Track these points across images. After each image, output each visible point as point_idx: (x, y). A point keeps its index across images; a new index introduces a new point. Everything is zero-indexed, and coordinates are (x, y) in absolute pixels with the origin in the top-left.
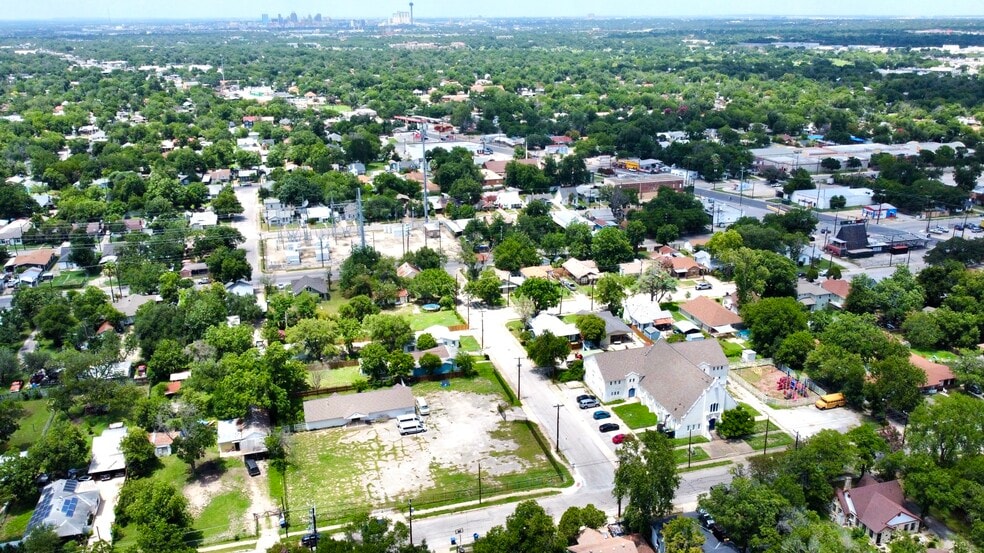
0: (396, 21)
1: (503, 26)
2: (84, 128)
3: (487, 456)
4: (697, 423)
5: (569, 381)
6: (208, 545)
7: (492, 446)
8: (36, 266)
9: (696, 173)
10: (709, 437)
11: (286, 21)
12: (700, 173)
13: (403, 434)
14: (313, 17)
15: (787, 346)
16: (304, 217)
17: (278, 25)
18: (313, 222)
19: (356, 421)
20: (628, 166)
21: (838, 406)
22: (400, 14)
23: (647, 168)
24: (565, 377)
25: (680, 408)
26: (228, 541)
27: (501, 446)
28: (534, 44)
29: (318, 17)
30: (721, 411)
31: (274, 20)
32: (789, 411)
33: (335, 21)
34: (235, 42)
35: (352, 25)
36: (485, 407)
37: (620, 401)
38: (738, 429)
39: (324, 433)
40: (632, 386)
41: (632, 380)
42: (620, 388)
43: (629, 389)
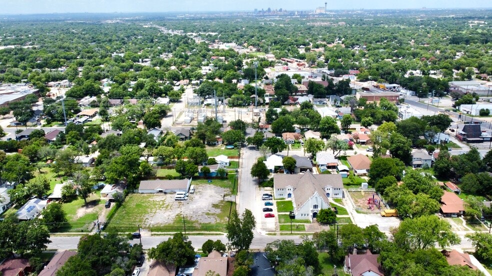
0: (318, 12)
1: (372, 14)
2: (145, 60)
3: (204, 214)
4: (307, 213)
5: (266, 187)
6: (71, 232)
7: (209, 211)
8: (87, 116)
9: (414, 92)
10: (312, 221)
11: (265, 12)
12: (416, 93)
13: (176, 200)
14: (278, 10)
15: (380, 183)
16: (205, 103)
17: (261, 14)
18: (208, 105)
19: (161, 191)
20: (381, 87)
21: (392, 216)
22: (320, 8)
23: (390, 89)
24: (265, 185)
25: (300, 204)
26: (79, 231)
27: (213, 211)
28: (382, 23)
29: (281, 10)
30: (319, 209)
31: (260, 12)
32: (365, 215)
33: (289, 11)
34: (237, 22)
35: (296, 13)
36: (219, 193)
37: (283, 199)
39: (146, 195)
40: (290, 192)
41: (289, 189)
42: (283, 193)
43: (288, 194)
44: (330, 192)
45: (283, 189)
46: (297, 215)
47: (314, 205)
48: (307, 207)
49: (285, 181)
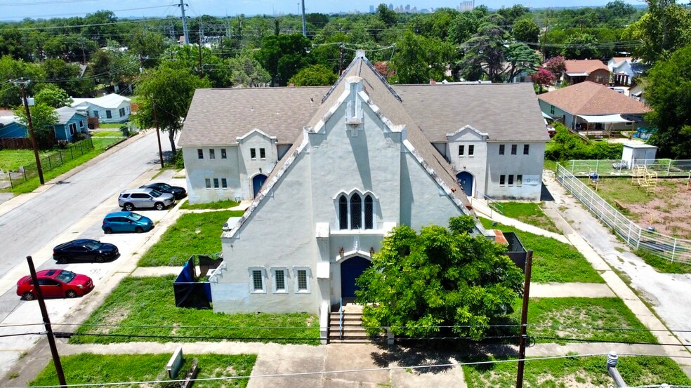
4: (289, 265)
30: (385, 226)
37: (229, 203)
40: (260, 169)
41: (258, 153)
42: (227, 171)
43: (251, 176)
44: (476, 164)
45: (223, 151)
46: (218, 276)
47: (343, 199)
48: (289, 217)
49: (240, 113)
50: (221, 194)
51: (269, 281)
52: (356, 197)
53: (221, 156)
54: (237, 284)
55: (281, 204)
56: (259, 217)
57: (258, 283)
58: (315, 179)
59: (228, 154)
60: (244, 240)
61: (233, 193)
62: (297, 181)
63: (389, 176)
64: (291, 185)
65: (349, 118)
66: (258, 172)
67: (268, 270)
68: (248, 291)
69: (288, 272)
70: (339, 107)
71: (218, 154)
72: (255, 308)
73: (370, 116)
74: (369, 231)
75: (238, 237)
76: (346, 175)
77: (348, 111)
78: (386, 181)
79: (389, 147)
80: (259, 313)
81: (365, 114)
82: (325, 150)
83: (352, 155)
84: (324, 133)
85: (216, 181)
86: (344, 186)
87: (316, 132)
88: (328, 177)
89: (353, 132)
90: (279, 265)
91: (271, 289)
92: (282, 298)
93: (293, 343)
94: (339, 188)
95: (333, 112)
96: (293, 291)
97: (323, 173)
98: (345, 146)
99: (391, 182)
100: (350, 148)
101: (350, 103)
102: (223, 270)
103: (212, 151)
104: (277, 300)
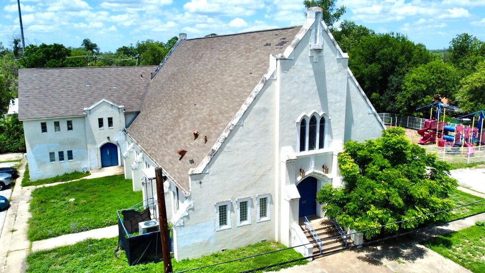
4: (253, 194)
10: (300, 242)
38: (410, 201)
40: (108, 138)
41: (106, 122)
42: (73, 142)
43: (100, 145)
45: (69, 123)
46: (185, 219)
47: (303, 122)
48: (256, 145)
49: (77, 89)
50: (67, 166)
51: (233, 215)
52: (313, 119)
53: (67, 129)
54: (203, 224)
55: (248, 133)
56: (229, 148)
57: (223, 220)
58: (283, 104)
59: (74, 125)
60: (212, 175)
61: (80, 164)
62: (264, 108)
63: (339, 98)
64: (258, 112)
65: (313, 45)
66: (106, 141)
67: (234, 202)
68: (213, 230)
69: (252, 202)
70: (306, 34)
71: (64, 125)
72: (220, 246)
73: (328, 43)
74: (322, 151)
75: (207, 172)
76: (307, 98)
77: (312, 38)
78: (336, 102)
79: (340, 71)
80: (223, 250)
81: (325, 41)
82: (293, 75)
83: (314, 79)
84: (293, 58)
85: (61, 154)
86: (305, 109)
87: (287, 58)
88: (293, 102)
89: (314, 58)
90: (243, 197)
91: (235, 222)
92: (245, 230)
93: (285, 268)
94: (301, 111)
95: (300, 39)
96: (255, 221)
97: (289, 98)
98: (308, 71)
99: (339, 104)
100: (312, 73)
101: (314, 31)
102: (191, 211)
103: (57, 124)
104: (241, 233)
